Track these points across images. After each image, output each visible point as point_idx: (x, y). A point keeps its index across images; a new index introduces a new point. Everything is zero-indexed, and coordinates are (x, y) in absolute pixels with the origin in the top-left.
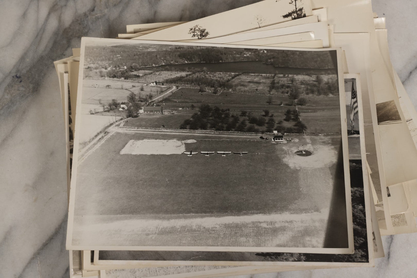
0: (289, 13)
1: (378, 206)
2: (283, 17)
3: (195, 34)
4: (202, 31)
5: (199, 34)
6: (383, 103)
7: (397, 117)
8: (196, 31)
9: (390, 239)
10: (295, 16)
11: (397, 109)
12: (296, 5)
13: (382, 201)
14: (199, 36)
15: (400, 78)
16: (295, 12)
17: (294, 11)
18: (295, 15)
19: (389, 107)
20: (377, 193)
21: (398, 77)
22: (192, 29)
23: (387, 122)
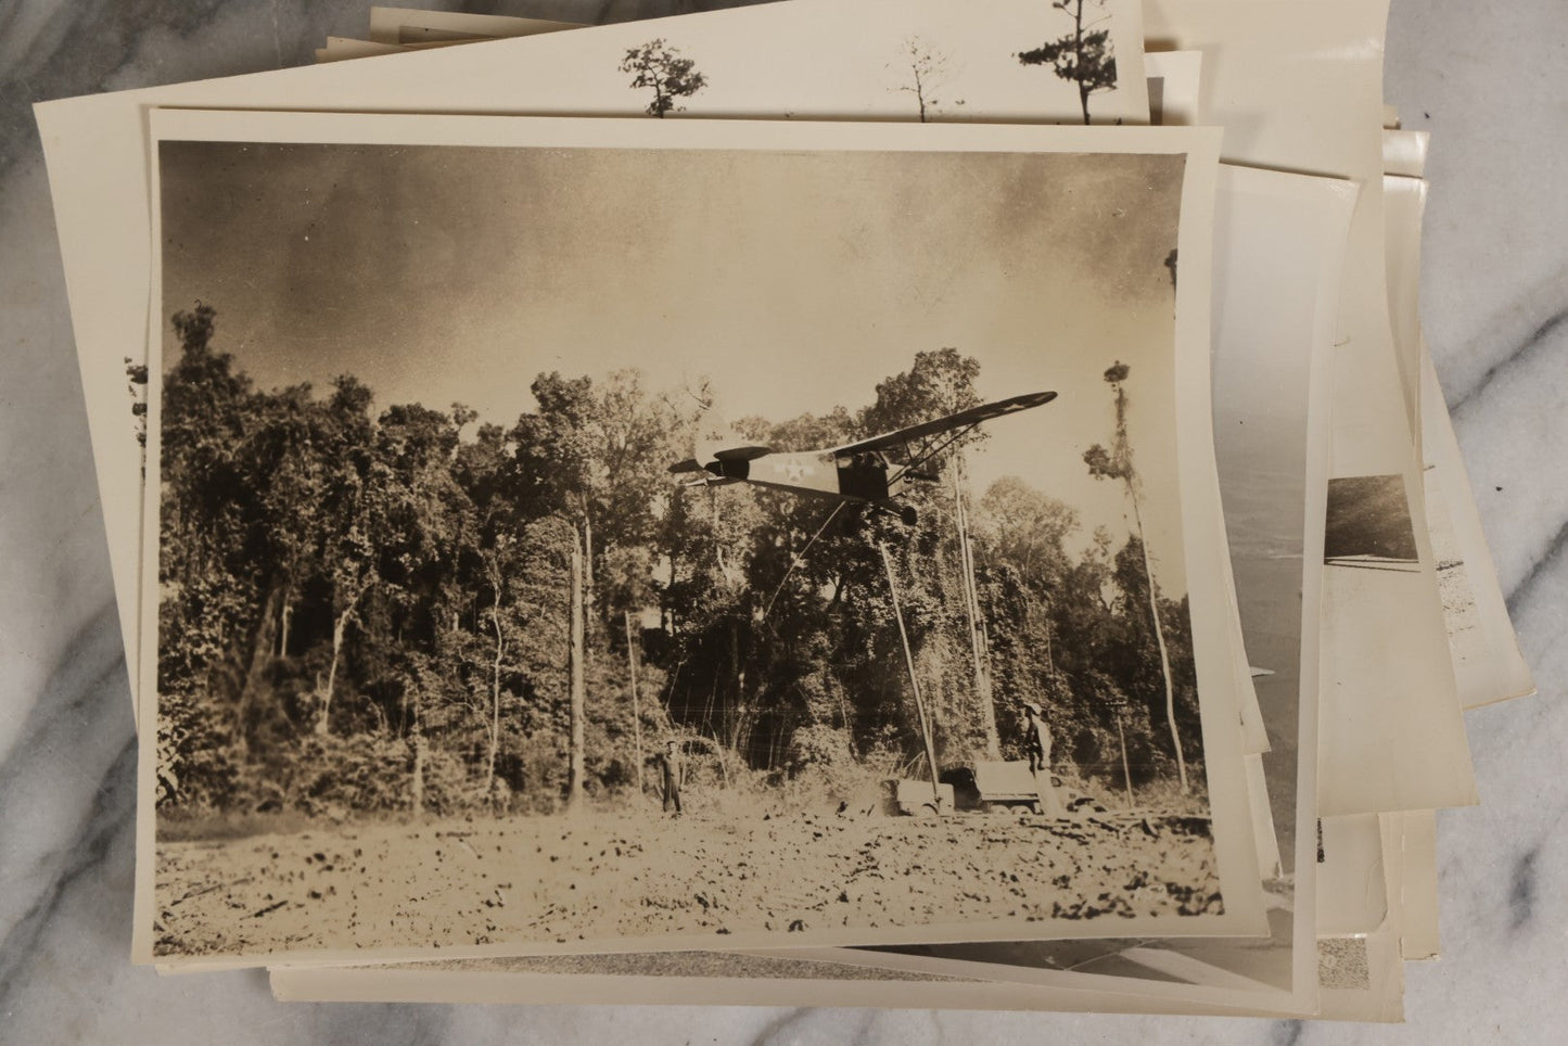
0: (1046, 45)
1: (1271, 891)
2: (1019, 59)
3: (648, 74)
4: (675, 66)
5: (664, 76)
6: (1357, 479)
7: (1404, 544)
8: (651, 65)
9: (1290, 1029)
10: (1070, 62)
11: (1407, 511)
12: (1079, 18)
13: (1293, 871)
14: (662, 88)
15: (1446, 387)
16: (1073, 43)
17: (1070, 39)
18: (1073, 56)
19: (1379, 501)
20: (1279, 838)
21: (1436, 382)
22: (638, 51)
23: (1366, 557)
